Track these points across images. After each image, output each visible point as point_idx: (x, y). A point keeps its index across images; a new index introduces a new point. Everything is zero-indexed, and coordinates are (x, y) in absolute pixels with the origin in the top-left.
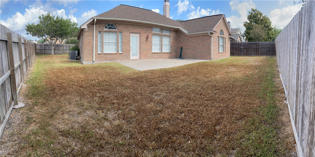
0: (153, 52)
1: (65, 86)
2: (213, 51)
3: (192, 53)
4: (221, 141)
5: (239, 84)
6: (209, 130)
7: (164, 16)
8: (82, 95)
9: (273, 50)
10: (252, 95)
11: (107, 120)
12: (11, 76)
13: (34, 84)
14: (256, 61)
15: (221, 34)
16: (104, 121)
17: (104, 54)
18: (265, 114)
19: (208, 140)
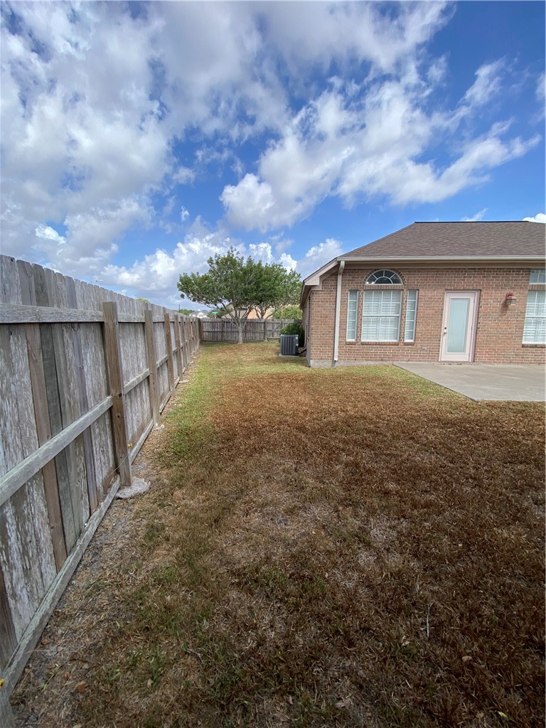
0: (524, 342)
1: (263, 425)
8: (301, 454)
11: (368, 545)
12: (113, 411)
13: (186, 422)
16: (359, 548)
17: (363, 344)
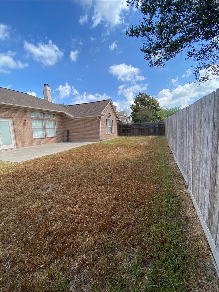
0: (34, 138)
2: (102, 133)
3: (80, 135)
4: (120, 234)
5: (129, 165)
6: (106, 221)
7: (46, 100)
9: (162, 129)
10: (146, 179)
14: (144, 141)
15: (108, 117)
18: (164, 204)
19: (106, 234)
